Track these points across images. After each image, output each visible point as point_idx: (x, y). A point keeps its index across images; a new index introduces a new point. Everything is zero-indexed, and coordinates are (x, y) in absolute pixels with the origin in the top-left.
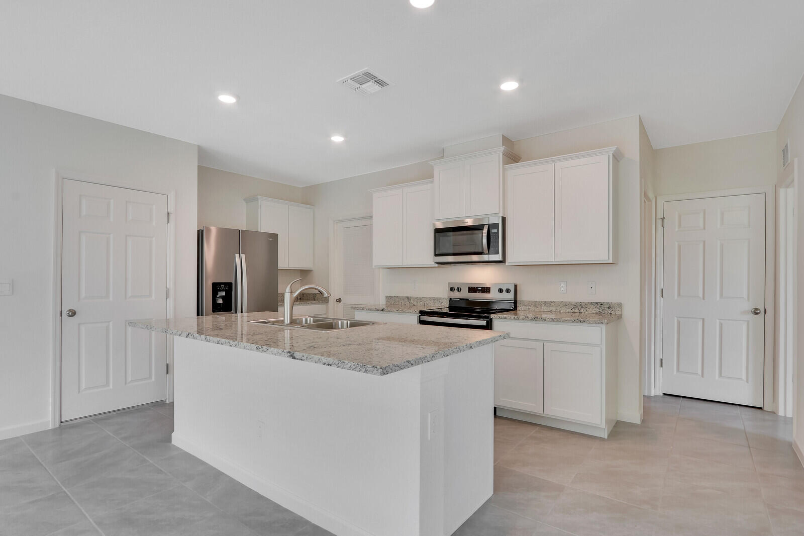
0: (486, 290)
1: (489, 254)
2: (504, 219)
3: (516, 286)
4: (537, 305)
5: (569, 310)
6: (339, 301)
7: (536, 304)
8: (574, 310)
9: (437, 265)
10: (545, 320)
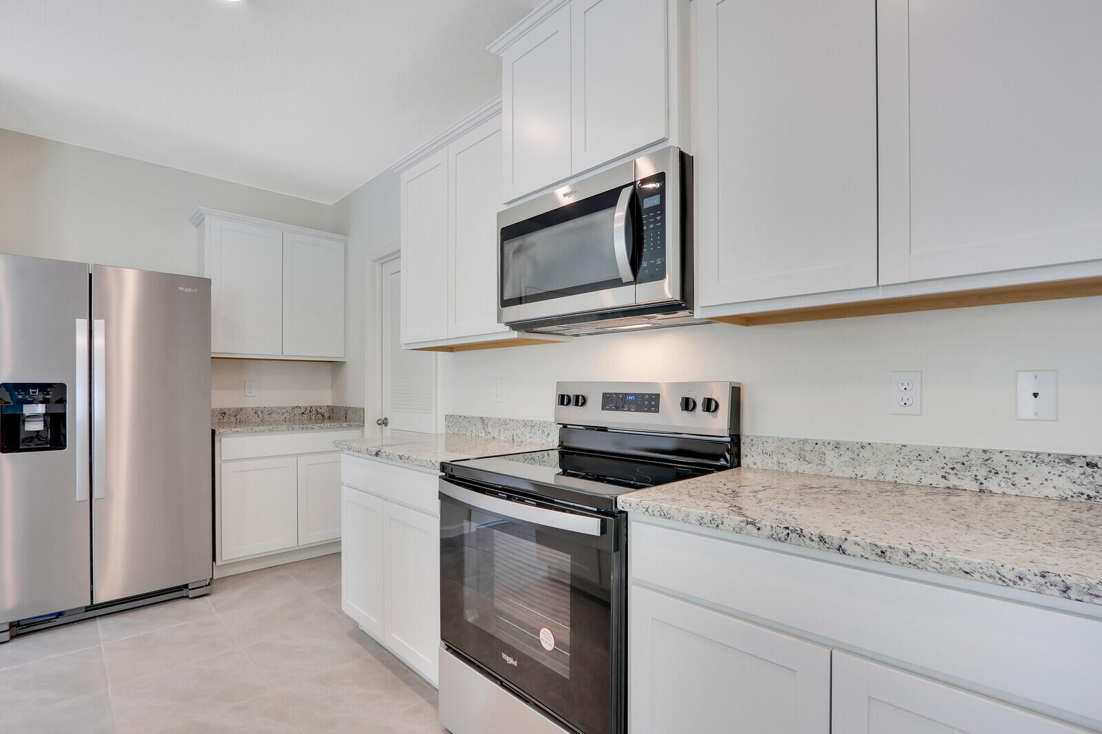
0: (649, 402)
1: (636, 281)
2: (685, 162)
3: (736, 393)
4: (809, 456)
5: (936, 480)
6: (384, 422)
7: (805, 449)
8: (953, 481)
9: (514, 335)
10: (839, 548)
